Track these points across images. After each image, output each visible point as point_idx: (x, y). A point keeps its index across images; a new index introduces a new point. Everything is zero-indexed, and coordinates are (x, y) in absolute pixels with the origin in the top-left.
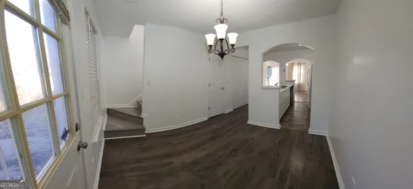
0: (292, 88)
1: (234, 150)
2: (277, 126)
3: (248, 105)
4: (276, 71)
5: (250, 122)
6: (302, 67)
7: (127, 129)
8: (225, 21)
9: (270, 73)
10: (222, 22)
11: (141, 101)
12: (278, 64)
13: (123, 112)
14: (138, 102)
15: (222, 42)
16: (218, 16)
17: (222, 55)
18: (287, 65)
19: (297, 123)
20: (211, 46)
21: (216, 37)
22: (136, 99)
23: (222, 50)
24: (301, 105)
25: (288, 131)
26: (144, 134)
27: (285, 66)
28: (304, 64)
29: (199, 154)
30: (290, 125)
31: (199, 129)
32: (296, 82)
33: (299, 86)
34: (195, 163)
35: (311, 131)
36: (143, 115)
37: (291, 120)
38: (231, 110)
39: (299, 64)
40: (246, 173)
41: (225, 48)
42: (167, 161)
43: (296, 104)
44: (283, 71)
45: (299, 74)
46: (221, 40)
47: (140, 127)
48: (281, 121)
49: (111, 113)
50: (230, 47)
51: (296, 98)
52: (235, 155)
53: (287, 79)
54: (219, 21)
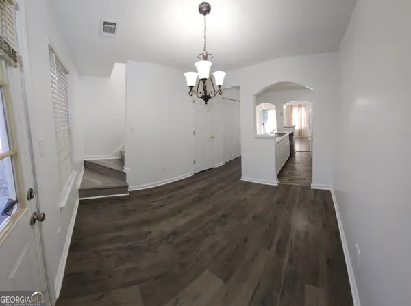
0: (291, 136)
1: (224, 216)
2: (274, 182)
3: (240, 157)
4: (272, 114)
5: (244, 178)
6: (303, 109)
7: (107, 186)
8: (209, 57)
9: (265, 118)
10: (205, 58)
11: (124, 152)
12: (274, 106)
13: (102, 164)
14: (121, 152)
15: (204, 83)
16: (202, 51)
17: (206, 98)
18: (284, 107)
19: (298, 177)
20: (191, 87)
21: (198, 77)
22: (119, 148)
23: (205, 92)
24: (304, 155)
25: (288, 188)
26: (127, 192)
27: (282, 109)
28: (305, 105)
29: (181, 221)
30: (290, 180)
31: (182, 187)
32: (297, 128)
33: (301, 131)
34: (175, 233)
35: (314, 186)
36: (126, 169)
37: (292, 174)
38: (223, 163)
39: (300, 106)
40: (237, 247)
41: (210, 89)
42: (146, 229)
43: (297, 155)
44: (280, 115)
45: (299, 118)
46: (204, 80)
47: (122, 184)
48: (280, 176)
49: (89, 166)
50: (217, 89)
51: (297, 147)
52: (225, 223)
53: (285, 124)
54: (201, 56)
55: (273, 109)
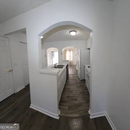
0: (67, 66)
4: (56, 54)
5: (32, 106)
6: (71, 52)
9: (53, 56)
12: (57, 50)
18: (63, 50)
39: (70, 50)
44: (60, 54)
45: (69, 56)
55: (57, 52)
